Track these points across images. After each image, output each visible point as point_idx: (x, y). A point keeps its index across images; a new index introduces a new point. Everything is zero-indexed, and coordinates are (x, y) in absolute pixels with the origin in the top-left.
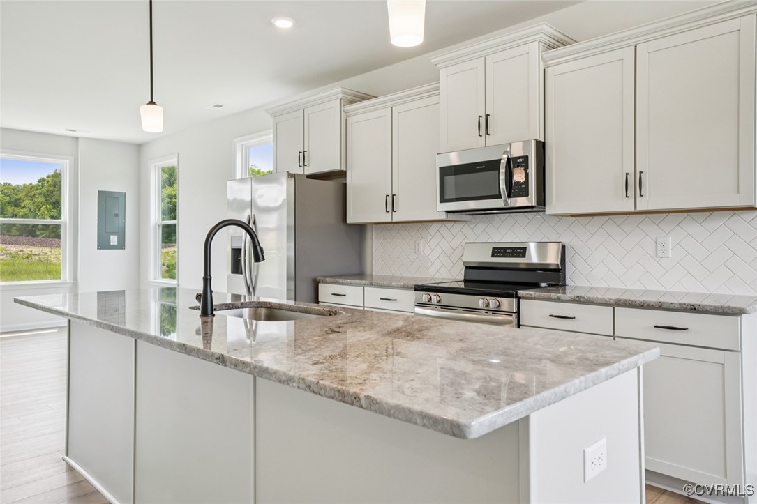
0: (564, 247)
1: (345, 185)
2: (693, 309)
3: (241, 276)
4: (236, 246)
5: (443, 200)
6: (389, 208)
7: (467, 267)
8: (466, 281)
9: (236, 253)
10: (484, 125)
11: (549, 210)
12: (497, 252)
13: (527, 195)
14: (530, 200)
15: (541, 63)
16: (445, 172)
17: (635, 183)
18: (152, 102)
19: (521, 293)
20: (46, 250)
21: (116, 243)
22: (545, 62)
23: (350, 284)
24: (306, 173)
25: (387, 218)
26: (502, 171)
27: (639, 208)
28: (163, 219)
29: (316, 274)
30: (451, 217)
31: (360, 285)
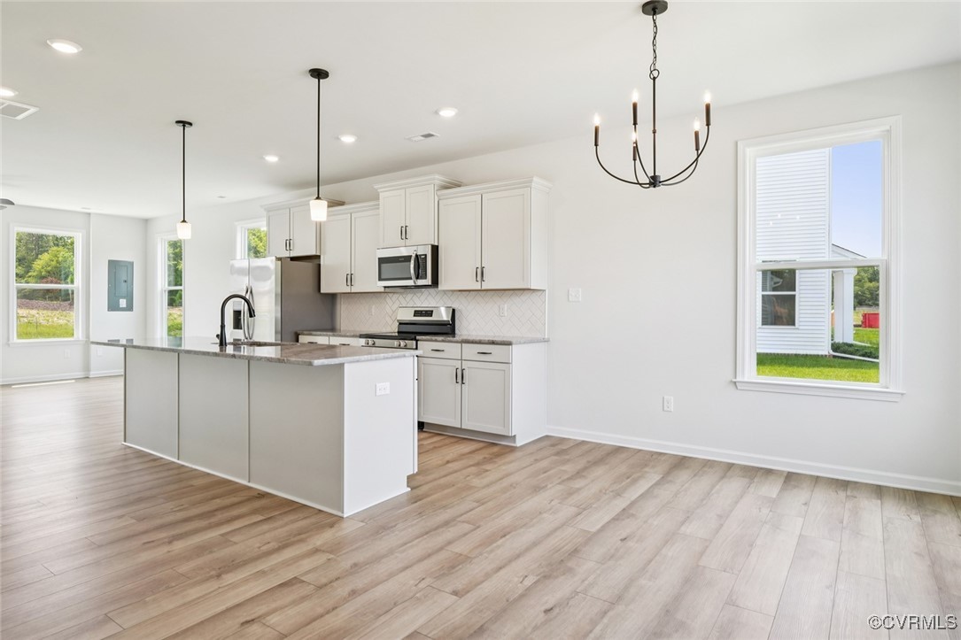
0: (454, 310)
1: (320, 265)
2: (493, 343)
3: (241, 331)
4: (237, 309)
5: (380, 279)
6: (349, 283)
7: (400, 324)
8: (398, 332)
9: (237, 314)
10: (404, 232)
11: (441, 287)
12: (417, 313)
13: (426, 278)
14: (428, 281)
15: (436, 197)
16: (382, 261)
17: (481, 274)
18: (184, 221)
19: (418, 337)
20: (34, 312)
21: (125, 306)
22: (438, 196)
23: (320, 335)
24: (291, 256)
25: (347, 290)
26: (412, 262)
27: (483, 288)
28: (169, 285)
29: (298, 329)
30: (387, 290)
31: (327, 335)
